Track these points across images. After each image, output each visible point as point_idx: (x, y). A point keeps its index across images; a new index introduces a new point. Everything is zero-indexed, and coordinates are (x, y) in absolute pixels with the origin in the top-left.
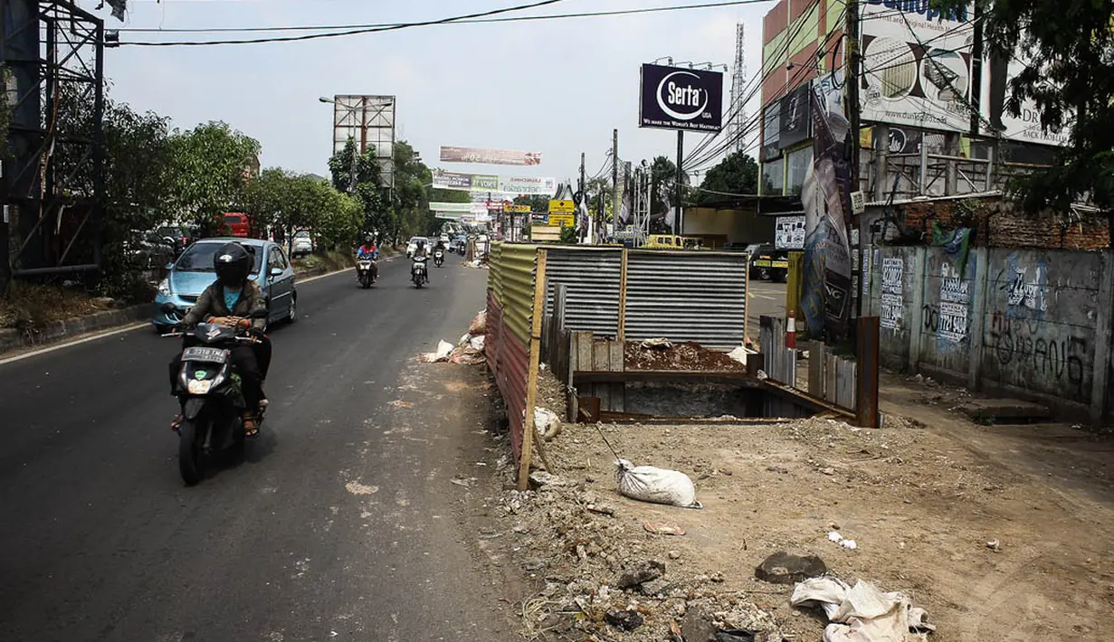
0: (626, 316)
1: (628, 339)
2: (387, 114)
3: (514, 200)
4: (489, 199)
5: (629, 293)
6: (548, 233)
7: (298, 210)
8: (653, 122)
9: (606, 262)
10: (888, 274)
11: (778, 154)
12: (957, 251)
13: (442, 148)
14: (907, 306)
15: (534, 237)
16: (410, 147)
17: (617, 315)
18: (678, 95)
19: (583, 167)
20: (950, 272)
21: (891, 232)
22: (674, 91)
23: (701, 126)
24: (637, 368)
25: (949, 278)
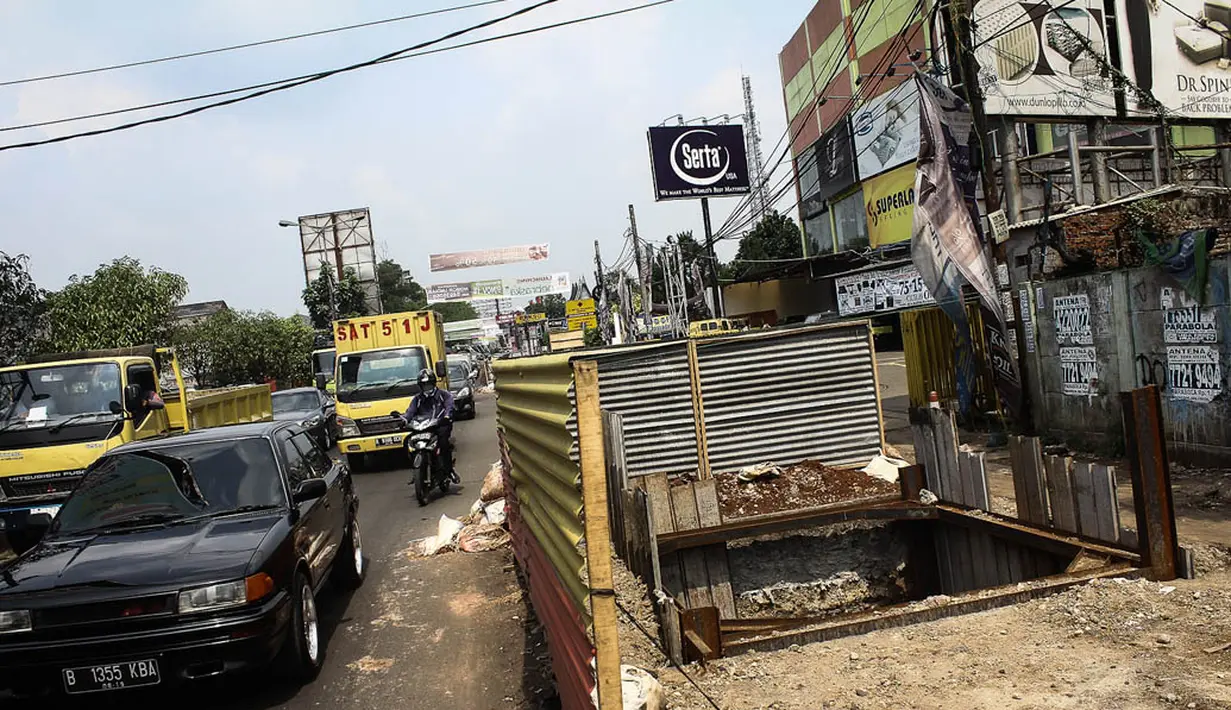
0: (709, 438)
1: (715, 472)
2: (363, 230)
3: (526, 309)
4: (498, 312)
5: (707, 403)
6: (569, 340)
7: (262, 357)
8: (671, 193)
9: (666, 363)
10: (1065, 320)
11: (822, 206)
12: (1189, 267)
13: (431, 256)
14: (1106, 361)
15: (554, 347)
16: (398, 266)
17: (695, 439)
18: (695, 158)
19: (598, 257)
20: (1176, 301)
21: (1052, 260)
22: (690, 154)
23: (727, 189)
24: (739, 515)
25: (1178, 309)
